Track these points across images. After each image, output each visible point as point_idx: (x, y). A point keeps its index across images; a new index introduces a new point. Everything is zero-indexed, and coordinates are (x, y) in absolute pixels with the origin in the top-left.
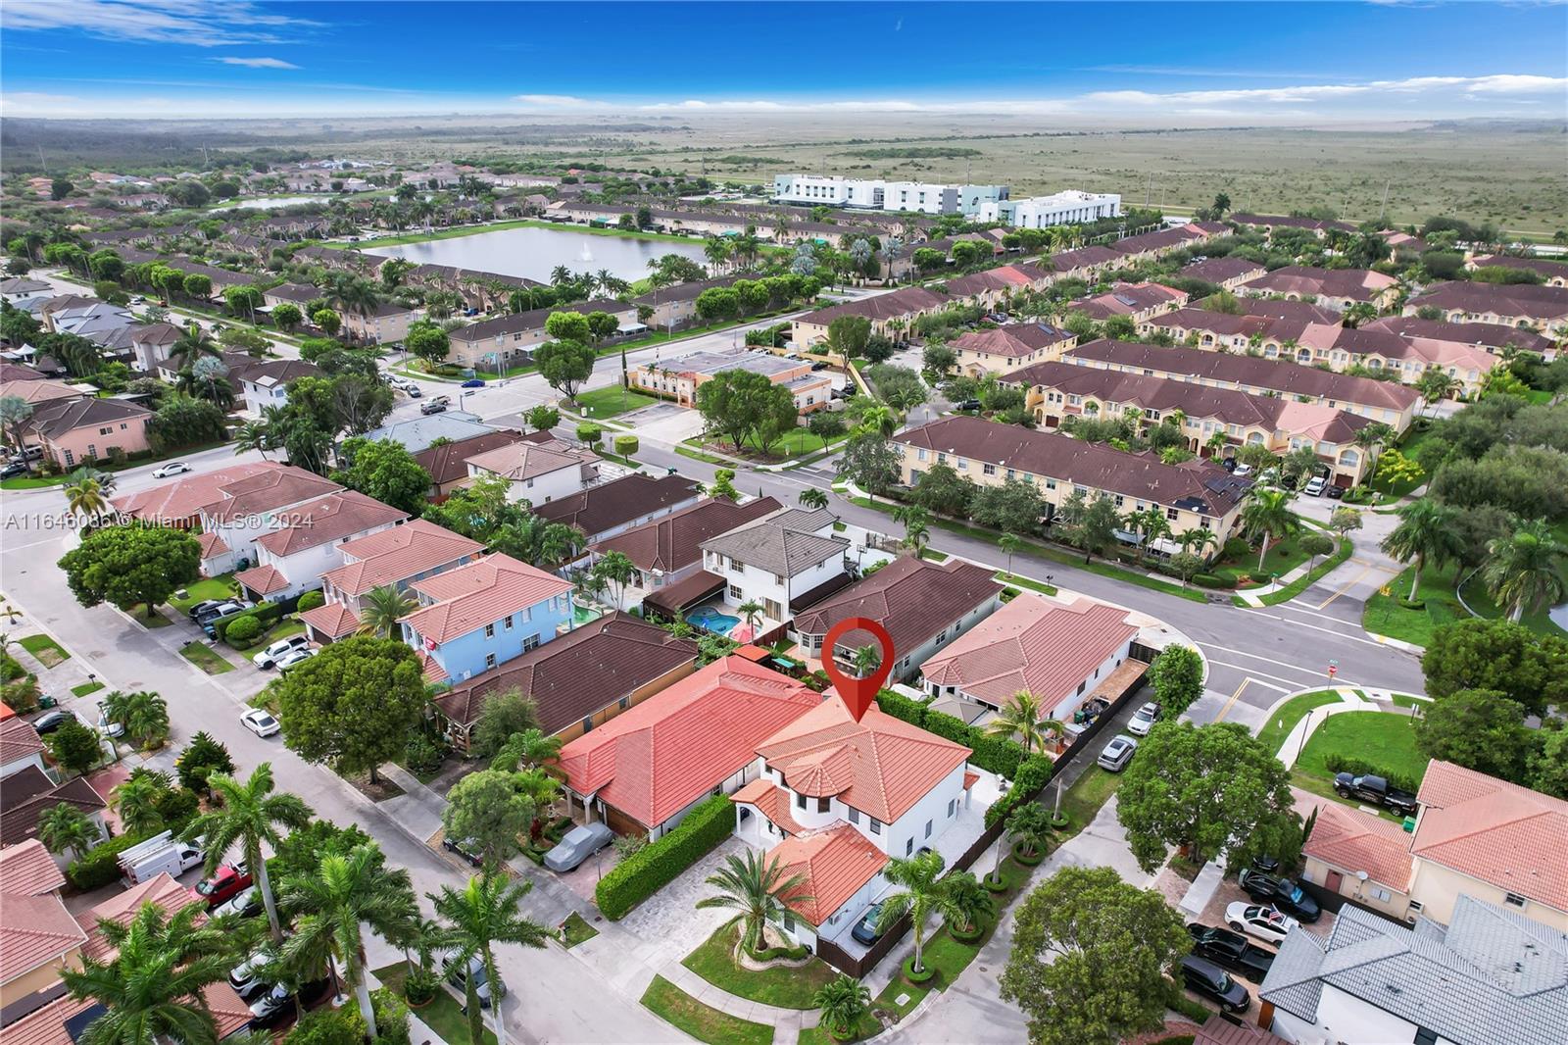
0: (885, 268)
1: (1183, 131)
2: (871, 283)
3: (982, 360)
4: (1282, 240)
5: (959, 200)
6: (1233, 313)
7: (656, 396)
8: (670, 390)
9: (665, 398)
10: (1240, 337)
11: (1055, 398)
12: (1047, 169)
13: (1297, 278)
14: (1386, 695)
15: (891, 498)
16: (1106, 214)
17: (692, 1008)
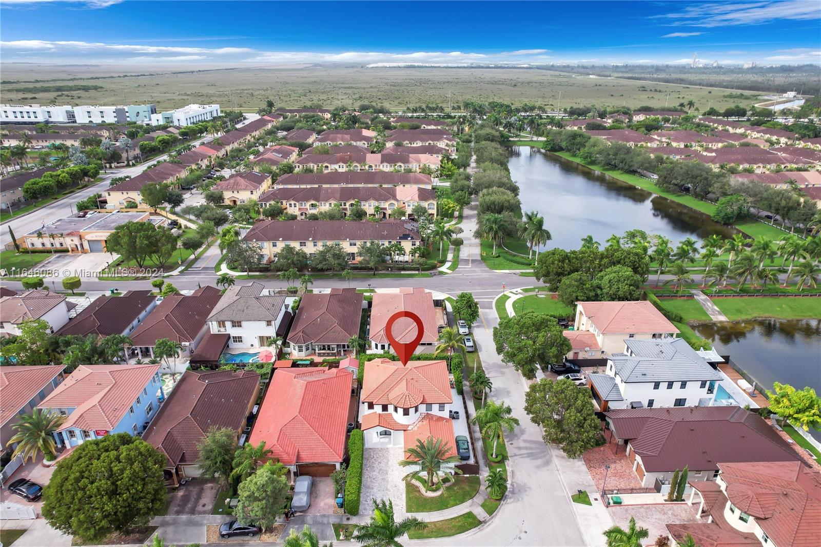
0: (124, 155)
1: (203, 71)
2: (119, 165)
3: (236, 195)
4: (309, 120)
5: (127, 114)
6: (328, 154)
7: (49, 252)
8: (58, 246)
9: (56, 251)
10: (341, 164)
11: (293, 205)
12: (153, 95)
13: (339, 135)
14: (519, 290)
15: (256, 271)
16: (215, 115)
17: (433, 527)
